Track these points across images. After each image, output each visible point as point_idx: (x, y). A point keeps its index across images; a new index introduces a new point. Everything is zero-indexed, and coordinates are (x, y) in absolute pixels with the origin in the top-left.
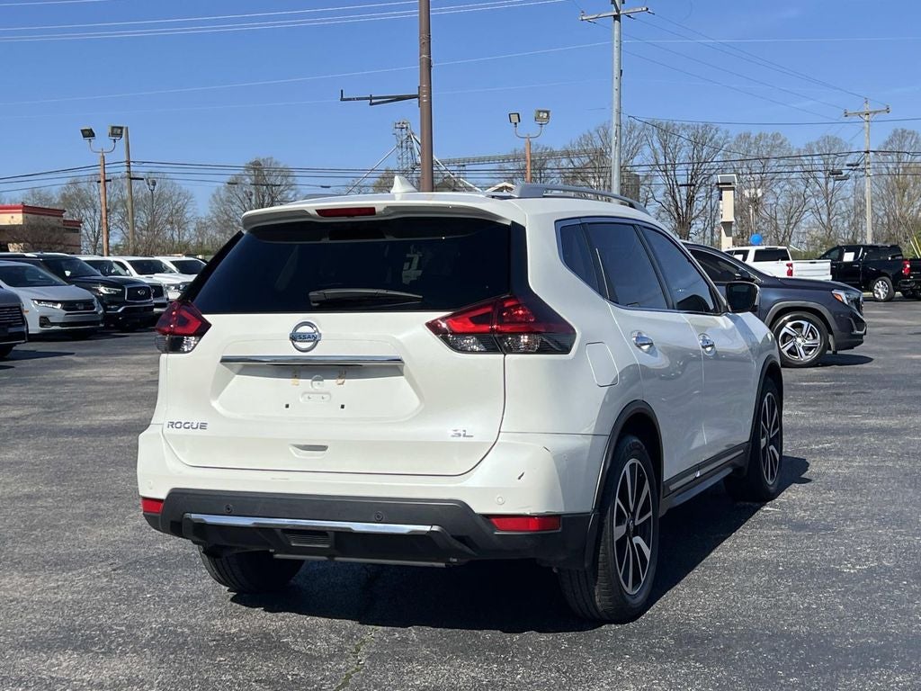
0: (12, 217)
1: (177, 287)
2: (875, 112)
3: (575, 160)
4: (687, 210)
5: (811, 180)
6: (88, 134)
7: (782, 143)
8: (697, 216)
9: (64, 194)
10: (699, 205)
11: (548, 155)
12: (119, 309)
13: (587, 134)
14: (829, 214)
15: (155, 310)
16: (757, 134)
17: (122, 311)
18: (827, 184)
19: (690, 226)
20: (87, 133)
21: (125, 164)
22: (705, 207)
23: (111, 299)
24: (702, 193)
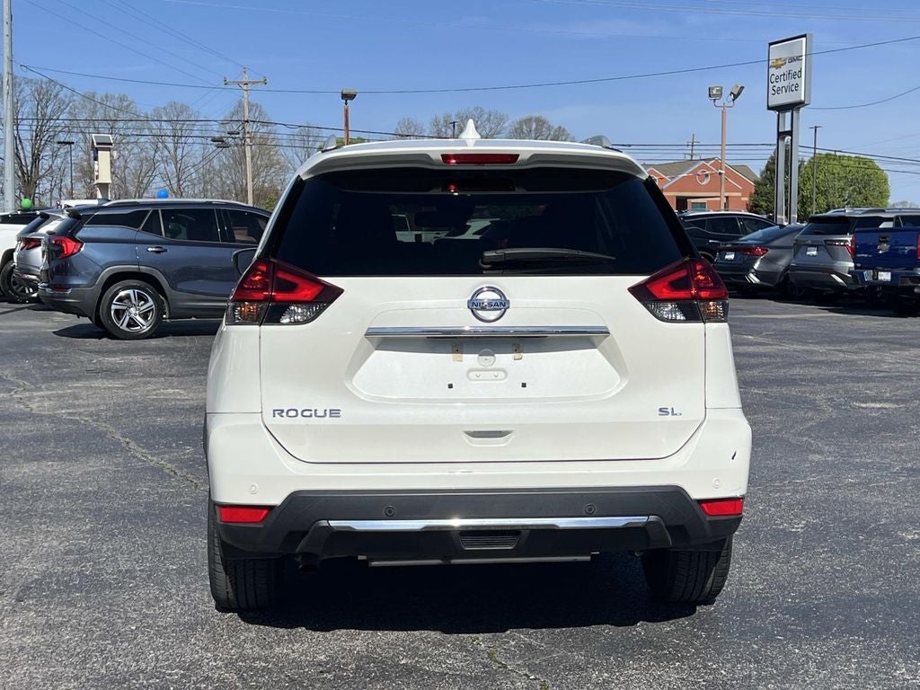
2: (254, 83)
4: (32, 168)
5: (160, 145)
7: (128, 105)
8: (43, 176)
10: (44, 164)
14: (179, 181)
16: (104, 94)
18: (176, 150)
19: (36, 186)
22: (51, 167)
24: (47, 152)
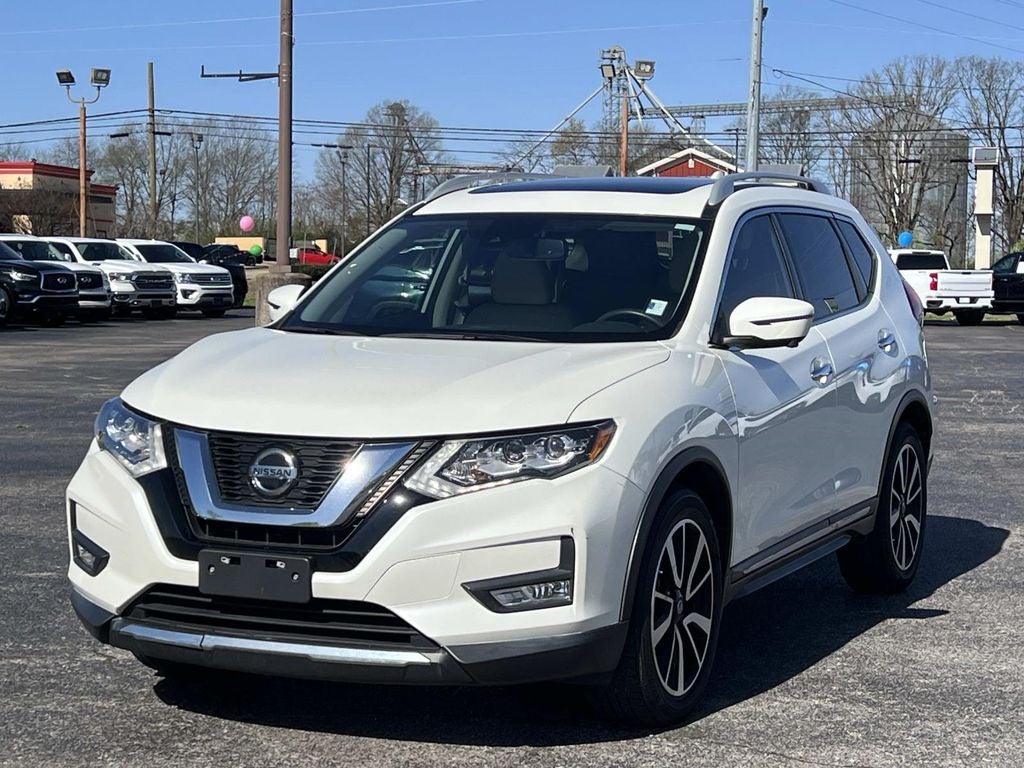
0: (19, 179)
1: (129, 277)
3: (853, 113)
6: (66, 78)
9: (114, 146)
11: (813, 105)
12: (32, 299)
13: (872, 76)
15: (81, 303)
17: (37, 301)
20: (64, 77)
21: (148, 113)
23: (25, 287)
